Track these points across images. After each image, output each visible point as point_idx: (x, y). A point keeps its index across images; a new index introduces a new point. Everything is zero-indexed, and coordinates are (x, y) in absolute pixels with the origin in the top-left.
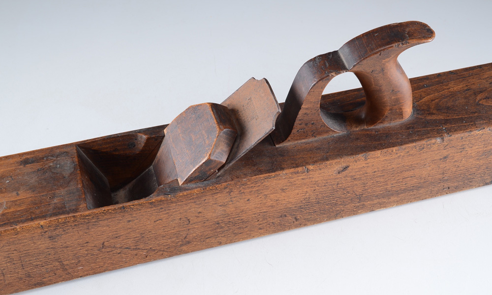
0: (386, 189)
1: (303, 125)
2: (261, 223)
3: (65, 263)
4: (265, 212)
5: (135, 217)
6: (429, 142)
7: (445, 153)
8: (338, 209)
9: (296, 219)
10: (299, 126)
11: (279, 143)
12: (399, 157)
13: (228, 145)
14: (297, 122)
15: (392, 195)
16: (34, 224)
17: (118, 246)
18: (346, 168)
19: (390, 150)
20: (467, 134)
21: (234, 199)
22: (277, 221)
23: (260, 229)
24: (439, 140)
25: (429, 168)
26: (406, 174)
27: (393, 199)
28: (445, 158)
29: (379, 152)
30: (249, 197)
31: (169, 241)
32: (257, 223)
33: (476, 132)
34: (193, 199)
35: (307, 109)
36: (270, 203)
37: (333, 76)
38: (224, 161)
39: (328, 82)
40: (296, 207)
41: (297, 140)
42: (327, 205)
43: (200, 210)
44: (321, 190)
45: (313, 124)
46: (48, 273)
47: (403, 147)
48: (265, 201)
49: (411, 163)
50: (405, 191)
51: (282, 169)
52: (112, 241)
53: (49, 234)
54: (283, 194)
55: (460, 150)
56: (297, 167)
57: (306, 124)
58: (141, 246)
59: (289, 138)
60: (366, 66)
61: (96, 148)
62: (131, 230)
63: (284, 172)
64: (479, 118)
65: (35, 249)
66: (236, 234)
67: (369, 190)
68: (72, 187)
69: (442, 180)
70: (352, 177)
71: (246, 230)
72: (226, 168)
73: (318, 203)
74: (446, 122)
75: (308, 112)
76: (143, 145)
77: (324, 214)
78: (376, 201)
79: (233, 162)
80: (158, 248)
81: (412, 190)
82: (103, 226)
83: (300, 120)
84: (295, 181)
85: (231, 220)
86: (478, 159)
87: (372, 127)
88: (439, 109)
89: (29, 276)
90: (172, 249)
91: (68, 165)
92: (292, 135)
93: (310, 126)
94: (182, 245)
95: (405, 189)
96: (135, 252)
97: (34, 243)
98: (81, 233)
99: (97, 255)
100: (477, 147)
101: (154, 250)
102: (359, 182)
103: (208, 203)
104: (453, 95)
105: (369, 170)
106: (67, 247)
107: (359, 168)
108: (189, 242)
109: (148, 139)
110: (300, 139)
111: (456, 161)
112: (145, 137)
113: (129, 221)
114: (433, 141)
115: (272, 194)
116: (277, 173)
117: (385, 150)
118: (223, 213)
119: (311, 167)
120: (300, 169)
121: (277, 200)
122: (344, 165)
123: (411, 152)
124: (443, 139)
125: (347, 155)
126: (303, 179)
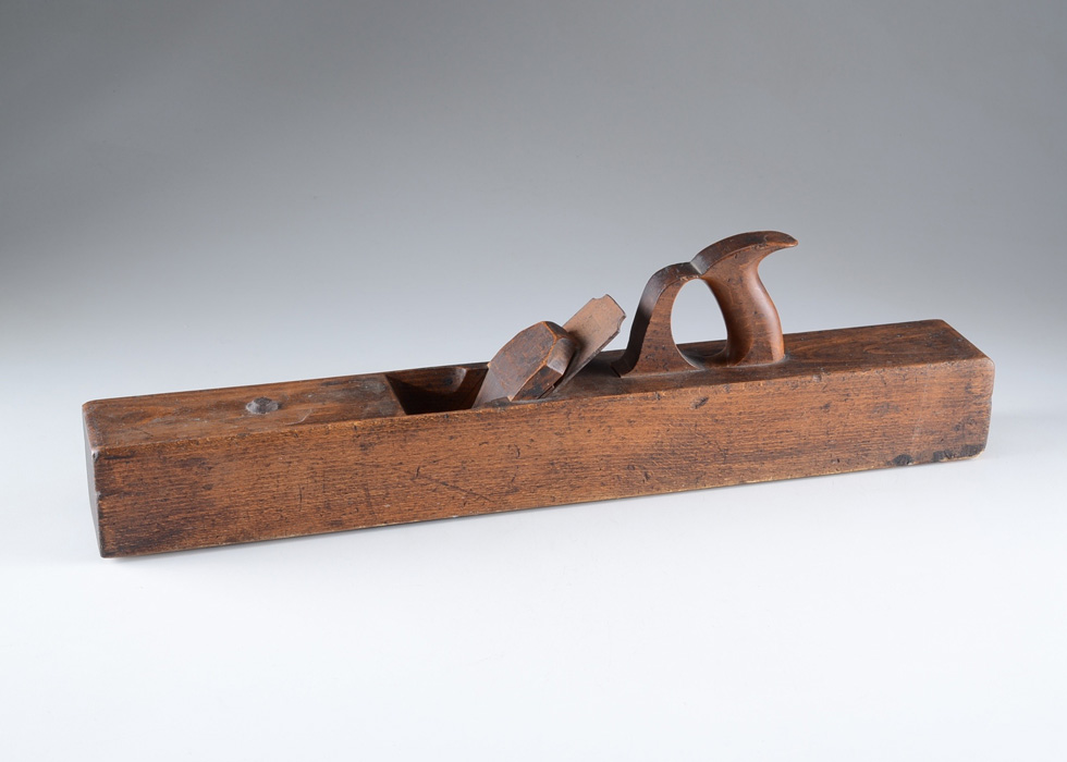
0: (757, 446)
1: (652, 349)
2: (604, 474)
3: (372, 493)
4: (608, 456)
5: (458, 432)
6: (803, 379)
7: (826, 398)
8: (698, 469)
9: (647, 477)
10: (648, 349)
11: (624, 373)
12: (768, 394)
13: (567, 356)
14: (645, 343)
15: (766, 458)
16: (348, 424)
17: (434, 477)
18: (704, 401)
19: (756, 383)
20: (849, 375)
21: (572, 426)
22: (623, 474)
23: (603, 484)
24: (815, 378)
25: (808, 421)
26: (781, 425)
27: (768, 465)
28: (827, 406)
29: (743, 384)
30: (590, 426)
31: (493, 481)
32: (599, 473)
33: (860, 374)
34: (525, 416)
35: (656, 324)
36: (615, 442)
37: (684, 281)
38: (562, 372)
39: (679, 289)
40: (646, 454)
41: (646, 371)
42: (685, 459)
43: (532, 436)
44: (675, 432)
45: (664, 349)
46: (350, 505)
47: (772, 381)
48: (608, 438)
49: (783, 408)
50: (781, 454)
51: (630, 393)
52: (428, 467)
53: (361, 440)
54: (631, 429)
55: (844, 398)
56: (647, 391)
57: (656, 348)
58: (460, 484)
59: (636, 367)
60: (721, 272)
61: (406, 381)
62: (451, 453)
63: (631, 396)
64: (865, 362)
65: (342, 462)
66: (574, 488)
67: (736, 444)
68: (386, 400)
69: (828, 445)
70: (713, 416)
71: (586, 481)
72: (564, 382)
73: (673, 453)
74: (824, 364)
75: (658, 329)
76: (462, 380)
77: (682, 474)
78: (746, 465)
79: (573, 375)
80: (479, 492)
81: (791, 454)
82: (422, 440)
83: (649, 340)
84: (644, 411)
85: (568, 461)
86: (869, 417)
87: (736, 366)
88: (817, 355)
89: (328, 508)
90: (496, 498)
91: (378, 388)
92: (639, 362)
93: (661, 351)
94: (508, 493)
95: (781, 452)
96: (453, 493)
97: (344, 452)
98: (396, 446)
99: (409, 487)
100: (865, 396)
101: (475, 494)
102: (723, 427)
103: (543, 426)
104: (836, 346)
105: (733, 409)
106: (378, 466)
107: (720, 404)
108: (516, 490)
109: (468, 372)
110: (650, 371)
111: (840, 415)
112: (465, 370)
113: (452, 438)
114: (808, 378)
115: (617, 426)
116: (623, 396)
117: (750, 383)
118: (559, 446)
119: (663, 393)
120: (649, 394)
121: (623, 438)
122: (702, 396)
123: (783, 390)
124: (820, 377)
125: (705, 384)
126: (653, 408)
